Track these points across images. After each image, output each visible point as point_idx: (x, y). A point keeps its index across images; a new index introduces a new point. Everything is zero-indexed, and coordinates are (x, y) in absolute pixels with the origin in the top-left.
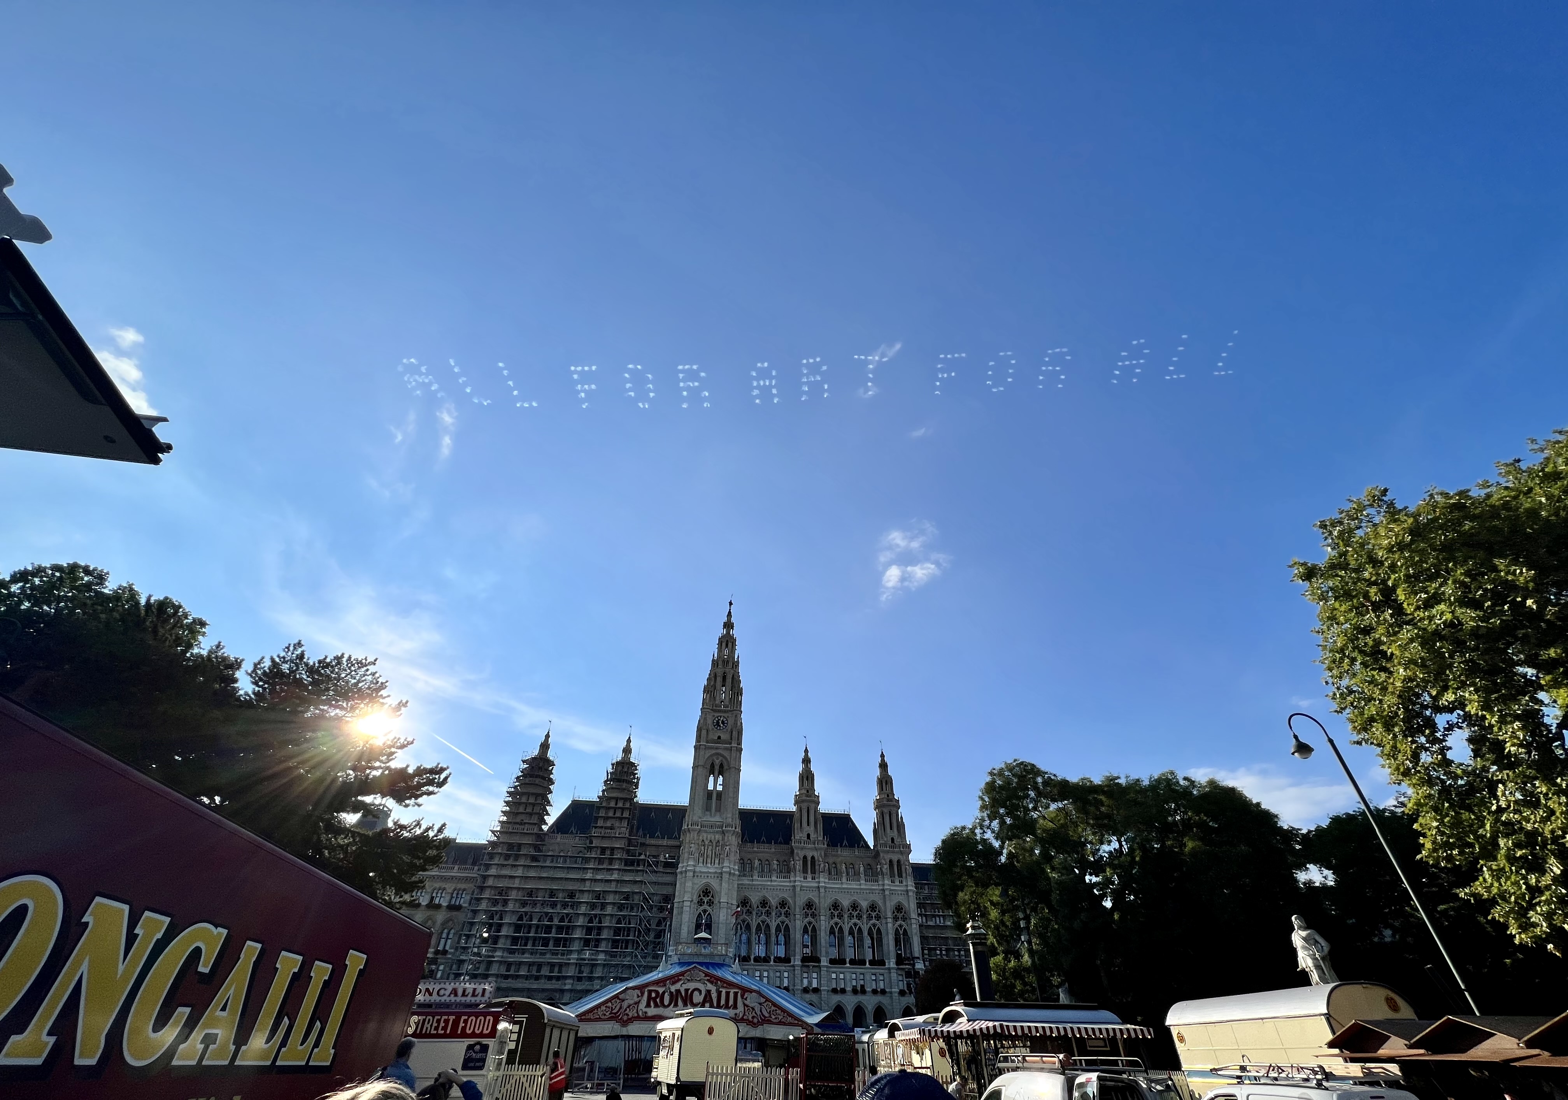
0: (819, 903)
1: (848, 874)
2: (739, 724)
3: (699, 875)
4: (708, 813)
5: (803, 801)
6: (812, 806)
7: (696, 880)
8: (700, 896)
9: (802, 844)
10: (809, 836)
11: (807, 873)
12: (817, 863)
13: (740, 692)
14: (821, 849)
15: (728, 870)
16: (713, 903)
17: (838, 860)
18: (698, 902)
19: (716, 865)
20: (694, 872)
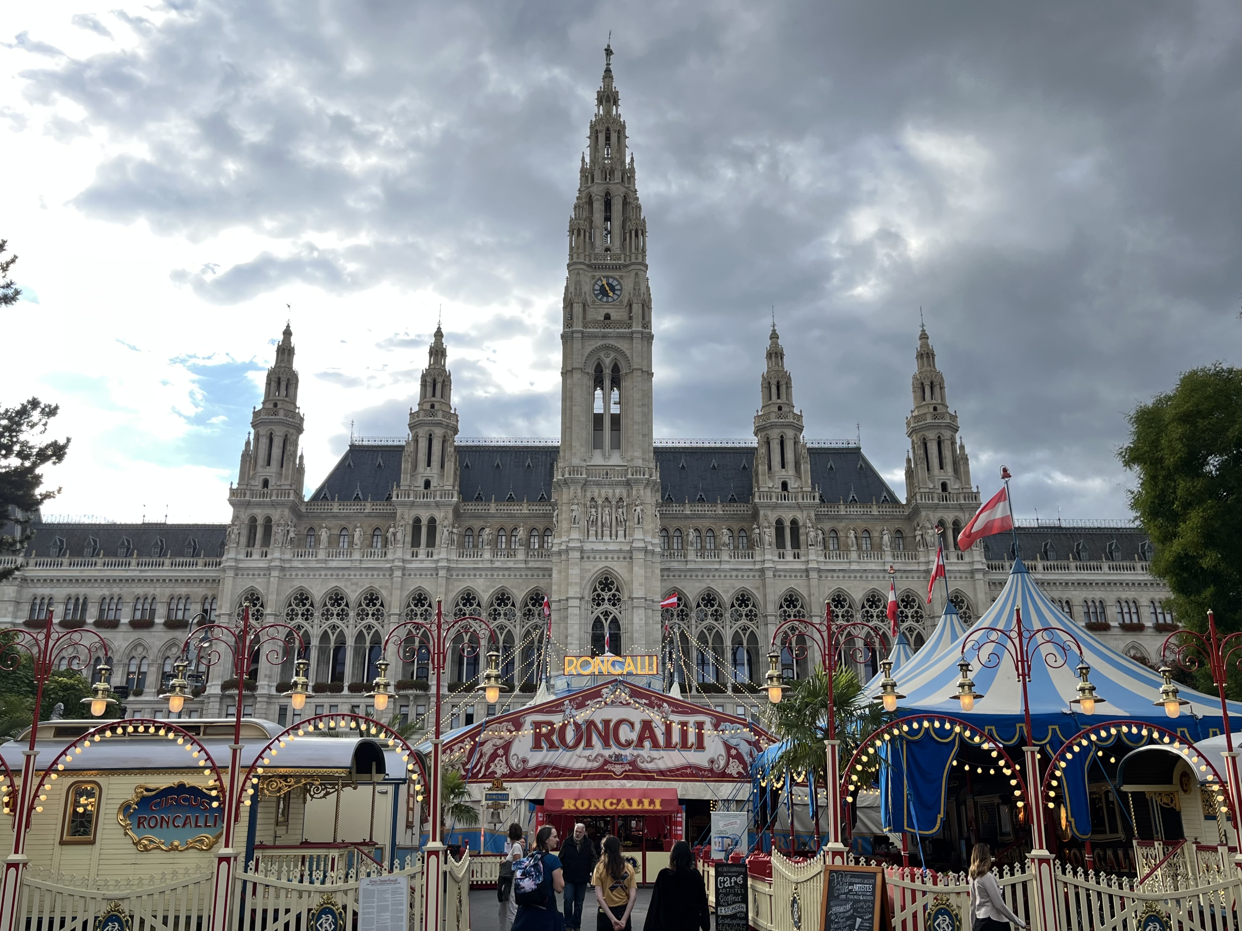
0: (810, 596)
1: (859, 548)
2: (643, 289)
3: (592, 555)
4: (598, 452)
5: (773, 426)
6: (790, 433)
7: (587, 565)
8: (595, 590)
9: (774, 500)
10: (785, 486)
11: (784, 547)
12: (802, 531)
13: (640, 231)
14: (810, 506)
15: (642, 545)
16: (619, 600)
17: (840, 526)
18: (594, 600)
19: (621, 539)
20: (582, 551)
